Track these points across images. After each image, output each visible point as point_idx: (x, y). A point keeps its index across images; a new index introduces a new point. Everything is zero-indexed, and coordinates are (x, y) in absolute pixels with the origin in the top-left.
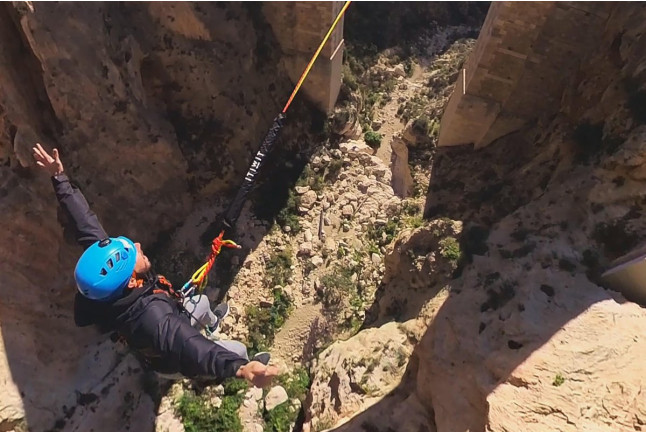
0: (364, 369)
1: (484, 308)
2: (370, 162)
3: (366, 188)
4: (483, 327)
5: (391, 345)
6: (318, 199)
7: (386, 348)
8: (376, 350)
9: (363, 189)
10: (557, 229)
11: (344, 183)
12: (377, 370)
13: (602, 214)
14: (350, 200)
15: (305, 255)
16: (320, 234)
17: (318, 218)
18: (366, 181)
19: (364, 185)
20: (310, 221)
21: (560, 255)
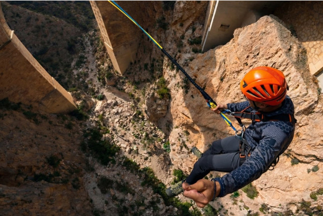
0: (184, 148)
1: (187, 92)
2: (108, 104)
3: (118, 112)
4: (192, 96)
5: (180, 134)
6: (111, 134)
7: (180, 136)
8: (179, 140)
9: (117, 113)
10: (179, 54)
11: (110, 120)
12: (187, 143)
13: (185, 37)
14: (119, 121)
15: (131, 151)
16: (126, 141)
17: (119, 138)
18: (115, 110)
19: (116, 112)
20: (118, 142)
21: (187, 59)
